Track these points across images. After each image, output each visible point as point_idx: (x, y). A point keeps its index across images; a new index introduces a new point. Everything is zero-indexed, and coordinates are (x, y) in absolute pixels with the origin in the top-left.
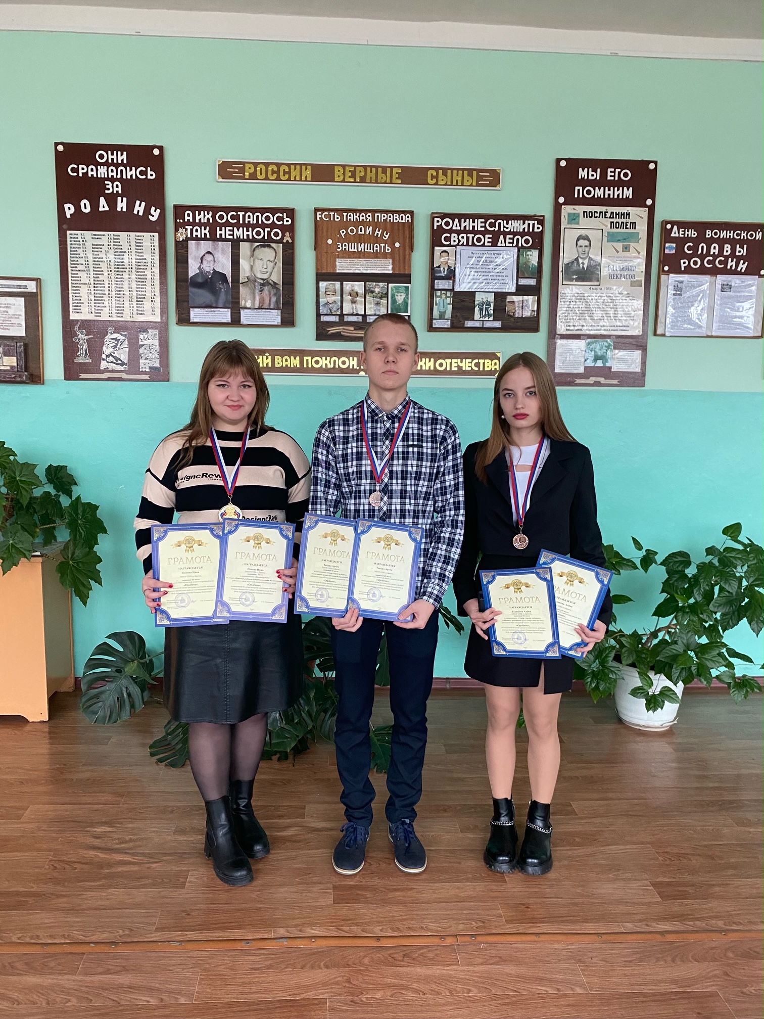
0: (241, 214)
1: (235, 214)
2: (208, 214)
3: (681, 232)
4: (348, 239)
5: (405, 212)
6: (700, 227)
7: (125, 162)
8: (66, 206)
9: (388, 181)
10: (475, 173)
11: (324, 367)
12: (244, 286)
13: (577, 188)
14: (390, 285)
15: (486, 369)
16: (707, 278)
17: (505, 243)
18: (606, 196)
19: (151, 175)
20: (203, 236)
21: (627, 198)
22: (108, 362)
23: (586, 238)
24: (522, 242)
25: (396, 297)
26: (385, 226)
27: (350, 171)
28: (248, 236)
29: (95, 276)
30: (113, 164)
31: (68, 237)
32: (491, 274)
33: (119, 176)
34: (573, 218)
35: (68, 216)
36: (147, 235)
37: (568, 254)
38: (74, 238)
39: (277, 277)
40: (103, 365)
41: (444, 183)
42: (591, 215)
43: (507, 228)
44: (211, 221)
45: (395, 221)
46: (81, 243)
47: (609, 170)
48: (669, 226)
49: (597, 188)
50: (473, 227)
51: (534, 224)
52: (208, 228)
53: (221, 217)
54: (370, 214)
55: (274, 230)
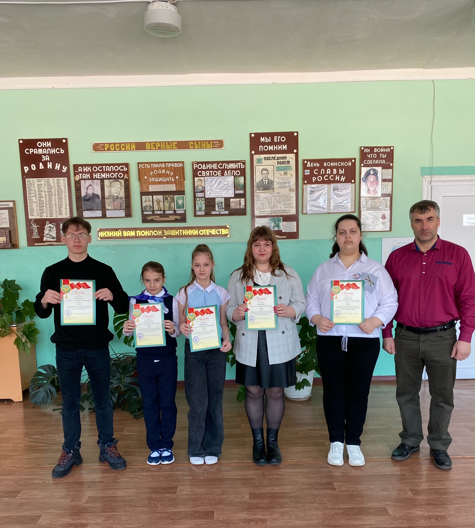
0: (104, 167)
1: (101, 167)
2: (89, 168)
3: (312, 165)
4: (154, 176)
5: (180, 162)
6: (321, 161)
7: (50, 146)
8: (25, 168)
9: (171, 148)
10: (211, 142)
11: (146, 235)
12: (107, 199)
13: (260, 146)
14: (175, 196)
15: (223, 233)
16: (326, 186)
17: (228, 174)
18: (274, 150)
19: (62, 151)
20: (87, 178)
21: (285, 150)
22: (47, 238)
23: (266, 170)
24: (235, 173)
25: (178, 202)
26: (171, 169)
27: (153, 145)
28: (108, 177)
29: (39, 198)
30: (45, 147)
31: (26, 181)
32: (222, 189)
33: (48, 153)
34: (259, 161)
35: (26, 172)
36: (62, 179)
37: (258, 178)
38: (29, 182)
39: (122, 194)
40: (45, 239)
41: (197, 147)
42: (268, 159)
43: (228, 167)
44: (90, 171)
45: (175, 166)
46: (32, 184)
47: (275, 137)
48: (306, 162)
49: (270, 146)
50: (212, 167)
51: (240, 165)
52: (89, 174)
53: (95, 169)
54: (164, 164)
55: (120, 174)
